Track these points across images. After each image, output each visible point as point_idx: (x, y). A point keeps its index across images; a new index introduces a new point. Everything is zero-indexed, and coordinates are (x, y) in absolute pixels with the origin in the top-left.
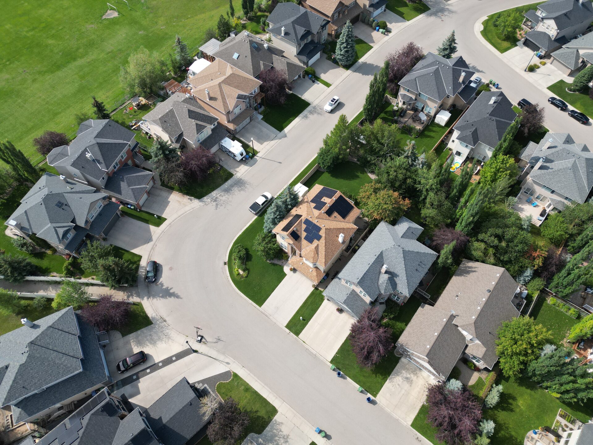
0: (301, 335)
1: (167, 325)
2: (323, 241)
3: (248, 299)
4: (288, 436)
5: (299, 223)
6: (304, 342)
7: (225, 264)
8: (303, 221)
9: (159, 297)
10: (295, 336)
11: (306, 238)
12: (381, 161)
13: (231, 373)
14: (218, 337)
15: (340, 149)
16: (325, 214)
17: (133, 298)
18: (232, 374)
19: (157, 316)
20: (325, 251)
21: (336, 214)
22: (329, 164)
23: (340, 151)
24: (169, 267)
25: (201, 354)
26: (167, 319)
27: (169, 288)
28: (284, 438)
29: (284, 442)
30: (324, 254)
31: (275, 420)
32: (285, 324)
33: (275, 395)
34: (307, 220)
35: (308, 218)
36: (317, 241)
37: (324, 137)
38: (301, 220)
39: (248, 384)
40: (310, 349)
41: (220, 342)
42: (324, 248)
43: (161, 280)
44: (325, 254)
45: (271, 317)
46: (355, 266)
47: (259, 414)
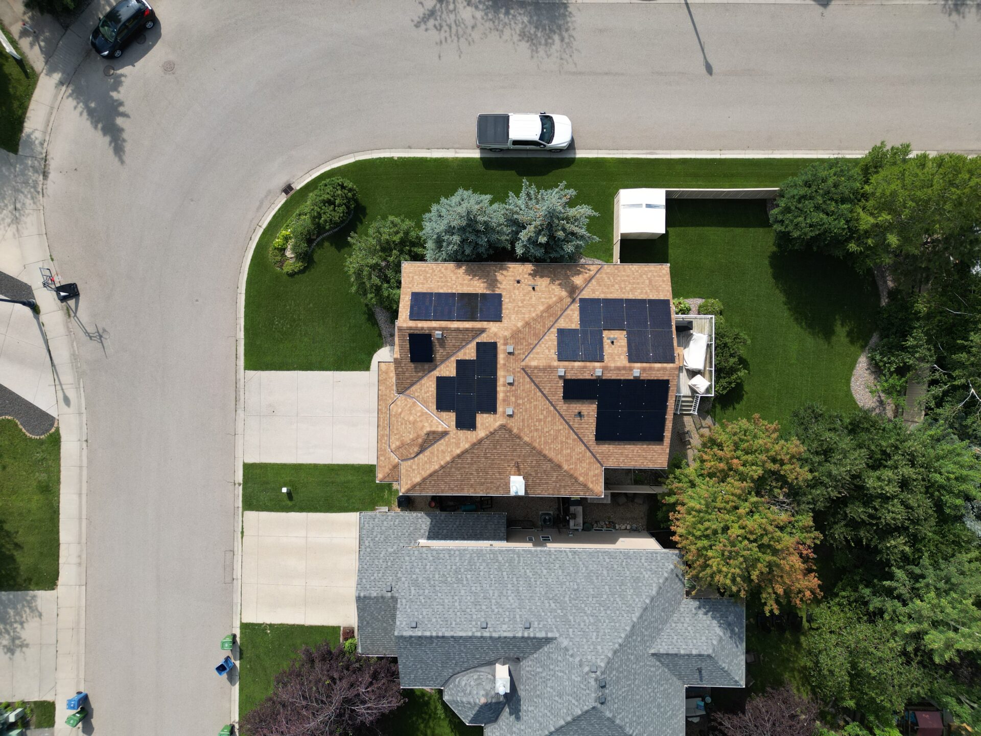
0: (251, 515)
1: (40, 189)
2: (464, 440)
3: (242, 322)
4: (23, 645)
5: (467, 330)
6: (242, 532)
7: (288, 189)
8: (483, 338)
9: (87, 107)
10: (240, 505)
11: (441, 381)
12: (934, 383)
13: (52, 425)
14: (104, 330)
15: (880, 230)
16: (561, 383)
17: (32, 45)
18: (53, 430)
19: (42, 144)
20: (442, 467)
21: (590, 410)
22: (796, 234)
23: (867, 233)
24: (172, 57)
25: (41, 325)
26: (52, 176)
27: (121, 109)
28: (13, 639)
29: (5, 646)
30: (432, 470)
31: (34, 597)
32: (250, 460)
33: (84, 556)
34: (494, 346)
35: (500, 347)
36: (454, 423)
37: (893, 141)
38: (483, 331)
39: (58, 482)
40: (238, 558)
41: (95, 344)
42: (448, 459)
43: (127, 70)
44: (436, 472)
45: (240, 412)
46: (459, 581)
47: (17, 555)
